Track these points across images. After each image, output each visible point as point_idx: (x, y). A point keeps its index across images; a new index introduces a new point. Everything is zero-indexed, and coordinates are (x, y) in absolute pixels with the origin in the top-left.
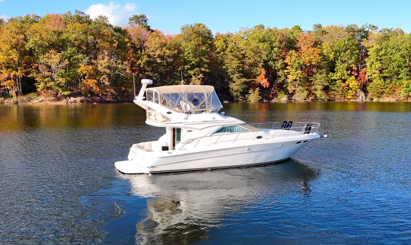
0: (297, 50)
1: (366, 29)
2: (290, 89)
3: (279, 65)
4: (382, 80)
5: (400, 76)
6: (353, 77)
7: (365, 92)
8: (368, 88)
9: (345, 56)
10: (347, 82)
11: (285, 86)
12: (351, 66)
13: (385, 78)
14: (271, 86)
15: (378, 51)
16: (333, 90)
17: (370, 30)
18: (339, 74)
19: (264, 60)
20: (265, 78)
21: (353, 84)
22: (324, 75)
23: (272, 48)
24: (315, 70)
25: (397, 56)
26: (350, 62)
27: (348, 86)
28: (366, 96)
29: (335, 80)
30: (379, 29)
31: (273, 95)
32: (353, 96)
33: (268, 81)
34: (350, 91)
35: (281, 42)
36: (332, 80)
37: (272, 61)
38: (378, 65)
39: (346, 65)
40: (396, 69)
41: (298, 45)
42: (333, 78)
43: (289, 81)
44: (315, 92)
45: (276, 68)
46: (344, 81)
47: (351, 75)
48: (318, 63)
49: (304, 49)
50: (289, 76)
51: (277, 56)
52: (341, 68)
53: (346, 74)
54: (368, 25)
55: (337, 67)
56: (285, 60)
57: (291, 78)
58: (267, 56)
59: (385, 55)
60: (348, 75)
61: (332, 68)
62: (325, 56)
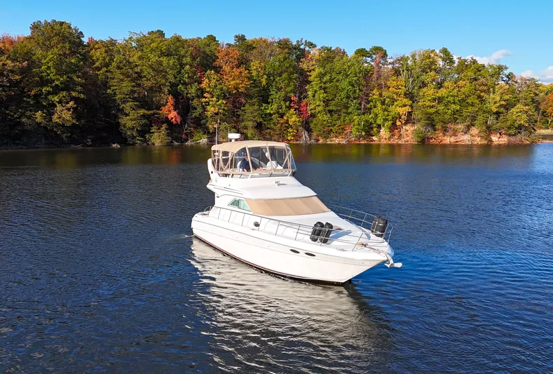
0: (218, 70)
1: (302, 47)
2: (212, 126)
3: (193, 90)
4: (329, 115)
5: (350, 110)
6: (292, 111)
7: (309, 131)
8: (312, 126)
9: (281, 81)
10: (285, 118)
11: (204, 121)
12: (289, 95)
13: (330, 111)
14: (184, 121)
15: (321, 76)
16: (268, 128)
17: (307, 48)
18: (275, 106)
19: (170, 82)
20: (175, 110)
21: (293, 119)
22: (256, 107)
23: (182, 66)
24: (243, 100)
25: (344, 84)
26: (289, 89)
27: (287, 122)
28: (310, 136)
29: (270, 115)
30: (319, 47)
31: (186, 135)
32: (293, 136)
33: (178, 113)
34: (290, 130)
35: (194, 59)
36: (266, 114)
37: (182, 84)
38: (321, 95)
39: (283, 94)
40: (344, 100)
41: (217, 63)
42: (268, 111)
43: (209, 114)
44: (245, 131)
45: (189, 95)
46: (282, 116)
47: (289, 107)
48: (246, 89)
49: (226, 68)
50: (208, 108)
51: (189, 77)
52: (276, 96)
53: (284, 106)
54: (303, 41)
55: (272, 97)
56: (201, 83)
57: (211, 110)
58: (175, 78)
59: (331, 81)
60: (286, 107)
61: (265, 98)
62: (255, 80)
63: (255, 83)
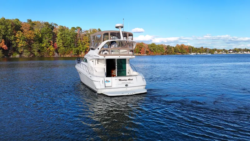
0: (22, 31)
1: (53, 25)
2: (20, 51)
3: (12, 37)
4: (64, 48)
5: (71, 46)
6: (51, 46)
7: (58, 53)
8: (59, 51)
9: (47, 36)
10: (49, 48)
11: (17, 49)
12: (50, 41)
13: (65, 46)
14: (9, 49)
15: (61, 35)
16: (42, 52)
17: (55, 26)
18: (45, 44)
19: (2, 34)
20: (5, 44)
21: (52, 49)
22: (38, 44)
23: (7, 29)
24: (32, 42)
25: (69, 38)
26: (50, 39)
27: (50, 50)
28: (58, 54)
29: (43, 47)
30: (58, 26)
31: (10, 54)
32: (52, 54)
33: (7, 46)
34: (51, 52)
35: (12, 26)
36: (42, 47)
37: (8, 35)
38: (61, 41)
39: (48, 40)
40: (69, 43)
41: (21, 29)
42: (42, 46)
43: (19, 46)
44: (34, 53)
45: (11, 39)
46: (48, 47)
47: (50, 45)
48: (34, 38)
49: (25, 30)
50: (19, 44)
51: (10, 33)
52: (45, 41)
53: (48, 44)
54: (53, 23)
55: (44, 41)
56: (16, 35)
57: (20, 45)
58: (5, 33)
59: (64, 36)
60: (49, 45)
61: (41, 41)
62: (37, 35)
63: (37, 36)
